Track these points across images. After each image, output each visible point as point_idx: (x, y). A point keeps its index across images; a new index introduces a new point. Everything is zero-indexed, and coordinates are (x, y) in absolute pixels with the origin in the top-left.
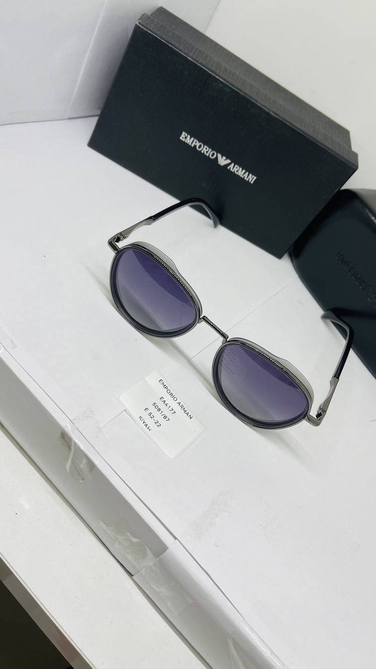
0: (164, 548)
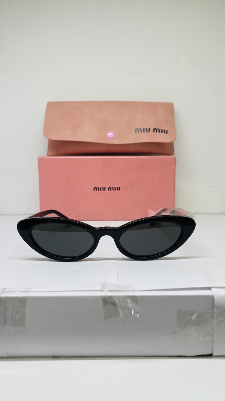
0: (212, 298)
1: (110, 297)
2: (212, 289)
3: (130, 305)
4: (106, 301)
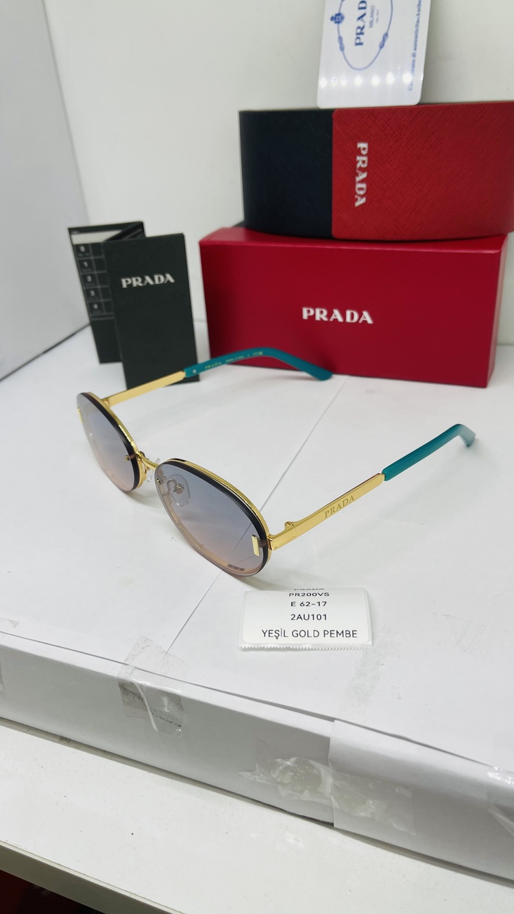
1: (132, 684)
2: (335, 721)
3: (166, 708)
4: (125, 689)
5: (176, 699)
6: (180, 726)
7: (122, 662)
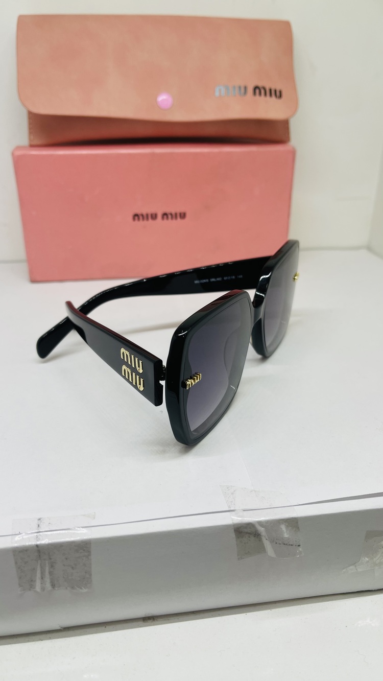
1: (250, 525)
3: (285, 534)
4: (242, 532)
5: (293, 523)
6: (299, 546)
7: (228, 509)
